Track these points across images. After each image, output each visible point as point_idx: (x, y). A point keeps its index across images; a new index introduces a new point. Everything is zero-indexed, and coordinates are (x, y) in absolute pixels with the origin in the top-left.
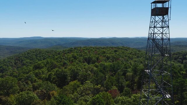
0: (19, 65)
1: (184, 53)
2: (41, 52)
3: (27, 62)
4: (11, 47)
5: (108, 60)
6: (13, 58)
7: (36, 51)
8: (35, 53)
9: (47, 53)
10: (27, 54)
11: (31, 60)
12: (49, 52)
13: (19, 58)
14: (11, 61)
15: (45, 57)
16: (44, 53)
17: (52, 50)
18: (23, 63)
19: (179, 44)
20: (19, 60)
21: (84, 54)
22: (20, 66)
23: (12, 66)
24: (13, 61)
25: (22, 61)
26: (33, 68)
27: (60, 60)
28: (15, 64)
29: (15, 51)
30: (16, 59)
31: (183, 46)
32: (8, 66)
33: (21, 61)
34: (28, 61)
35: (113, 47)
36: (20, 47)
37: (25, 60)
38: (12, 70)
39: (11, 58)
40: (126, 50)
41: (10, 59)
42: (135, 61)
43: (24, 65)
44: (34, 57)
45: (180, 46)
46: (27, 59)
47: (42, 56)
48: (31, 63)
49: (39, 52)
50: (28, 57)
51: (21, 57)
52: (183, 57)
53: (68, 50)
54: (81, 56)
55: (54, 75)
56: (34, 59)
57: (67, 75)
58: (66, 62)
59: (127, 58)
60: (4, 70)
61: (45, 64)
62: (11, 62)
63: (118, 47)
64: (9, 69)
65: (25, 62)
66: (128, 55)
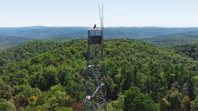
0: (19, 57)
1: (193, 45)
2: (41, 44)
3: (26, 55)
4: (12, 37)
5: (107, 55)
6: (12, 50)
7: (36, 42)
8: (35, 45)
9: (48, 45)
10: (27, 46)
11: (31, 52)
12: (50, 44)
13: (19, 50)
14: (11, 53)
15: (46, 49)
16: (44, 45)
17: (53, 42)
18: (23, 56)
19: (191, 34)
20: (19, 53)
21: (83, 48)
22: (19, 59)
23: (11, 59)
24: (13, 54)
25: (22, 53)
26: (31, 62)
27: (57, 55)
28: (15, 56)
29: (16, 42)
30: (16, 51)
31: (194, 36)
32: (7, 59)
33: (20, 53)
34: (28, 53)
35: (116, 39)
36: (21, 37)
37: (25, 52)
38: (11, 63)
39: (11, 50)
40: (130, 43)
41: (9, 51)
42: (137, 56)
43: (23, 57)
44: (34, 49)
45: (191, 36)
46: (27, 51)
47: (43, 48)
48: (30, 56)
49: (39, 44)
50: (28, 49)
51: (21, 49)
52: (191, 50)
53: (69, 42)
54: (80, 50)
55: (42, 75)
56: (34, 51)
57: (55, 76)
58: (63, 57)
59: (128, 52)
60: (3, 62)
61: (42, 59)
62: (11, 55)
63: (122, 39)
64: (8, 62)
65: (24, 55)
66: (130, 49)
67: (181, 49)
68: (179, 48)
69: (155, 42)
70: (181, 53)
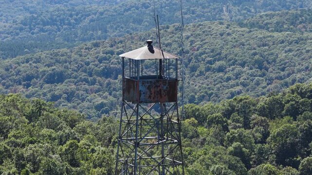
67: (266, 135)
68: (246, 126)
69: (28, 80)
70: (268, 165)
